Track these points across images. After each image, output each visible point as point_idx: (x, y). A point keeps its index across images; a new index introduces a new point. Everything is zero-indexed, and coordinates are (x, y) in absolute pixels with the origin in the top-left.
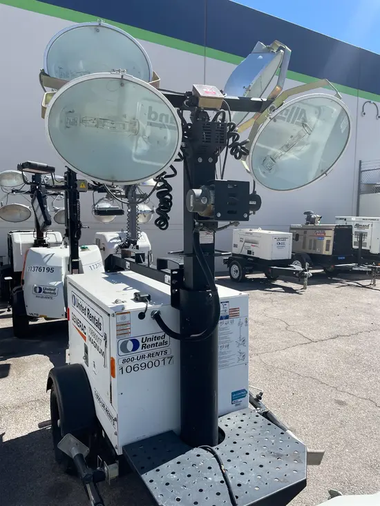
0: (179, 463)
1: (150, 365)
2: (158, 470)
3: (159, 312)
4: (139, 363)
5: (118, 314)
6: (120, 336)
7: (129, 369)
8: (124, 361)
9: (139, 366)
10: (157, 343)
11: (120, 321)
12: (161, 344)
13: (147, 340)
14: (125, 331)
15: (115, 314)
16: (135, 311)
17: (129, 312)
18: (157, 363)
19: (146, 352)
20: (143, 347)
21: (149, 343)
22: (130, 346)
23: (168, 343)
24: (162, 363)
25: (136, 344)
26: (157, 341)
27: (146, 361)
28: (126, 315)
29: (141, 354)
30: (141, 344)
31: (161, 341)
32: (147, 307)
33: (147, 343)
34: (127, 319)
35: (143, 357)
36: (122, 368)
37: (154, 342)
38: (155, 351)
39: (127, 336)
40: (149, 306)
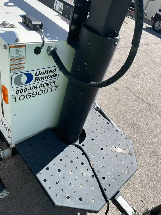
0: (61, 160)
1: (41, 92)
2: (48, 169)
3: (55, 49)
4: (31, 92)
5: (11, 47)
6: (14, 70)
7: (22, 98)
8: (18, 92)
9: (31, 95)
10: (48, 76)
11: (13, 55)
12: (52, 76)
13: (40, 73)
14: (19, 66)
15: (8, 47)
16: (30, 44)
17: (25, 46)
18: (46, 91)
19: (38, 83)
20: (36, 79)
21: (42, 76)
22: (24, 79)
23: (57, 75)
24: (50, 90)
25: (29, 77)
26: (49, 74)
27: (37, 90)
28: (21, 48)
29: (34, 85)
30: (34, 77)
31: (52, 74)
32: (43, 42)
33: (40, 76)
34: (22, 53)
35: (35, 87)
36: (16, 98)
37: (46, 75)
38: (46, 82)
39: (21, 70)
40: (46, 40)
